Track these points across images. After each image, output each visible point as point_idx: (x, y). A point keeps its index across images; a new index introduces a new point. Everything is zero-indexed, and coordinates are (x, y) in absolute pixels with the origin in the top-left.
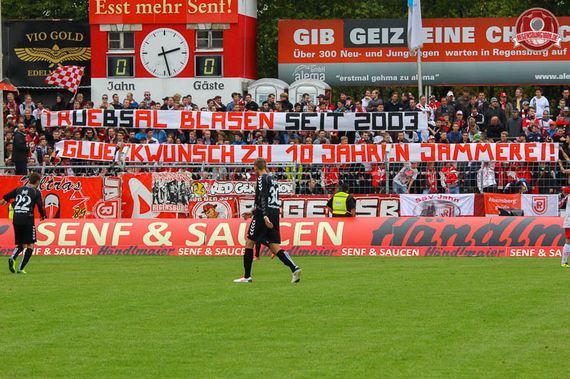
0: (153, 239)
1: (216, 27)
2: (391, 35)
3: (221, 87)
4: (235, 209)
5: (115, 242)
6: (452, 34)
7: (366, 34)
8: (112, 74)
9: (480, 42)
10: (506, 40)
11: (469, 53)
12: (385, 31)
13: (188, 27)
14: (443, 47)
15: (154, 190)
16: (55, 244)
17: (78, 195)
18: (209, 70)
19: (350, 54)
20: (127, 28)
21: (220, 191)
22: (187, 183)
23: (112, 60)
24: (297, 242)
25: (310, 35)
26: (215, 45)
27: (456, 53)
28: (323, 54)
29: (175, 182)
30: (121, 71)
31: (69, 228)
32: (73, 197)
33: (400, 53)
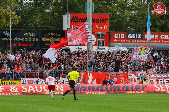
1: (103, 33)
2: (138, 36)
4: (158, 81)
6: (152, 36)
7: (132, 36)
9: (159, 38)
10: (165, 38)
11: (156, 41)
12: (137, 35)
13: (96, 33)
15: (137, 76)
17: (122, 77)
18: (101, 44)
19: (128, 41)
21: (153, 77)
22: (145, 74)
25: (118, 36)
27: (153, 41)
28: (122, 41)
29: (142, 74)
32: (120, 78)
33: (140, 41)
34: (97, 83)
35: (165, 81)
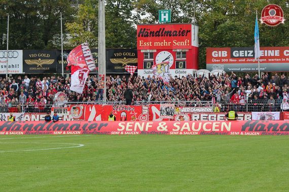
0: (161, 128)
1: (183, 51)
2: (248, 53)
3: (185, 72)
4: (191, 117)
5: (147, 130)
6: (271, 53)
7: (239, 53)
8: (145, 68)
11: (277, 60)
12: (246, 52)
13: (173, 50)
14: (268, 58)
15: (161, 111)
16: (125, 130)
17: (133, 112)
18: (181, 66)
19: (233, 60)
20: (151, 51)
21: (185, 111)
22: (173, 108)
23: (145, 63)
24: (214, 129)
25: (218, 53)
26: (183, 57)
27: (272, 60)
28: (223, 60)
29: (168, 107)
30: (148, 67)
31: (130, 124)
32: (131, 113)
33: (252, 60)
34: (102, 120)
35: (202, 118)
